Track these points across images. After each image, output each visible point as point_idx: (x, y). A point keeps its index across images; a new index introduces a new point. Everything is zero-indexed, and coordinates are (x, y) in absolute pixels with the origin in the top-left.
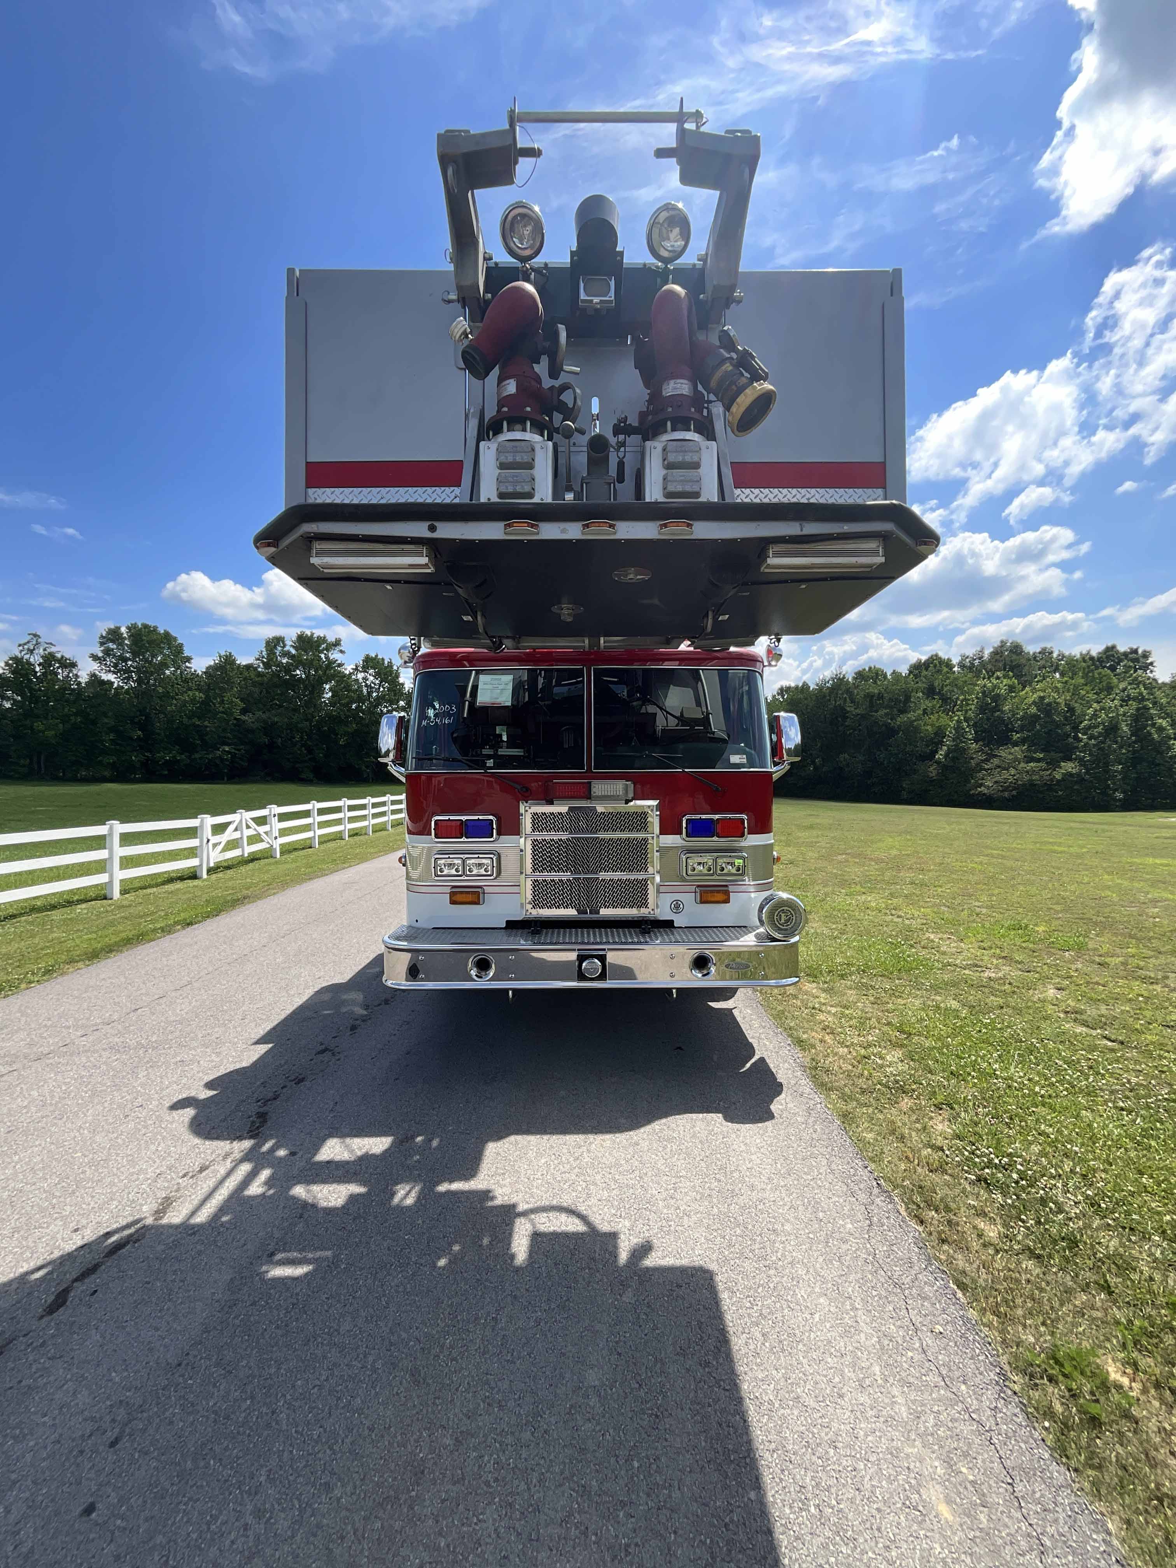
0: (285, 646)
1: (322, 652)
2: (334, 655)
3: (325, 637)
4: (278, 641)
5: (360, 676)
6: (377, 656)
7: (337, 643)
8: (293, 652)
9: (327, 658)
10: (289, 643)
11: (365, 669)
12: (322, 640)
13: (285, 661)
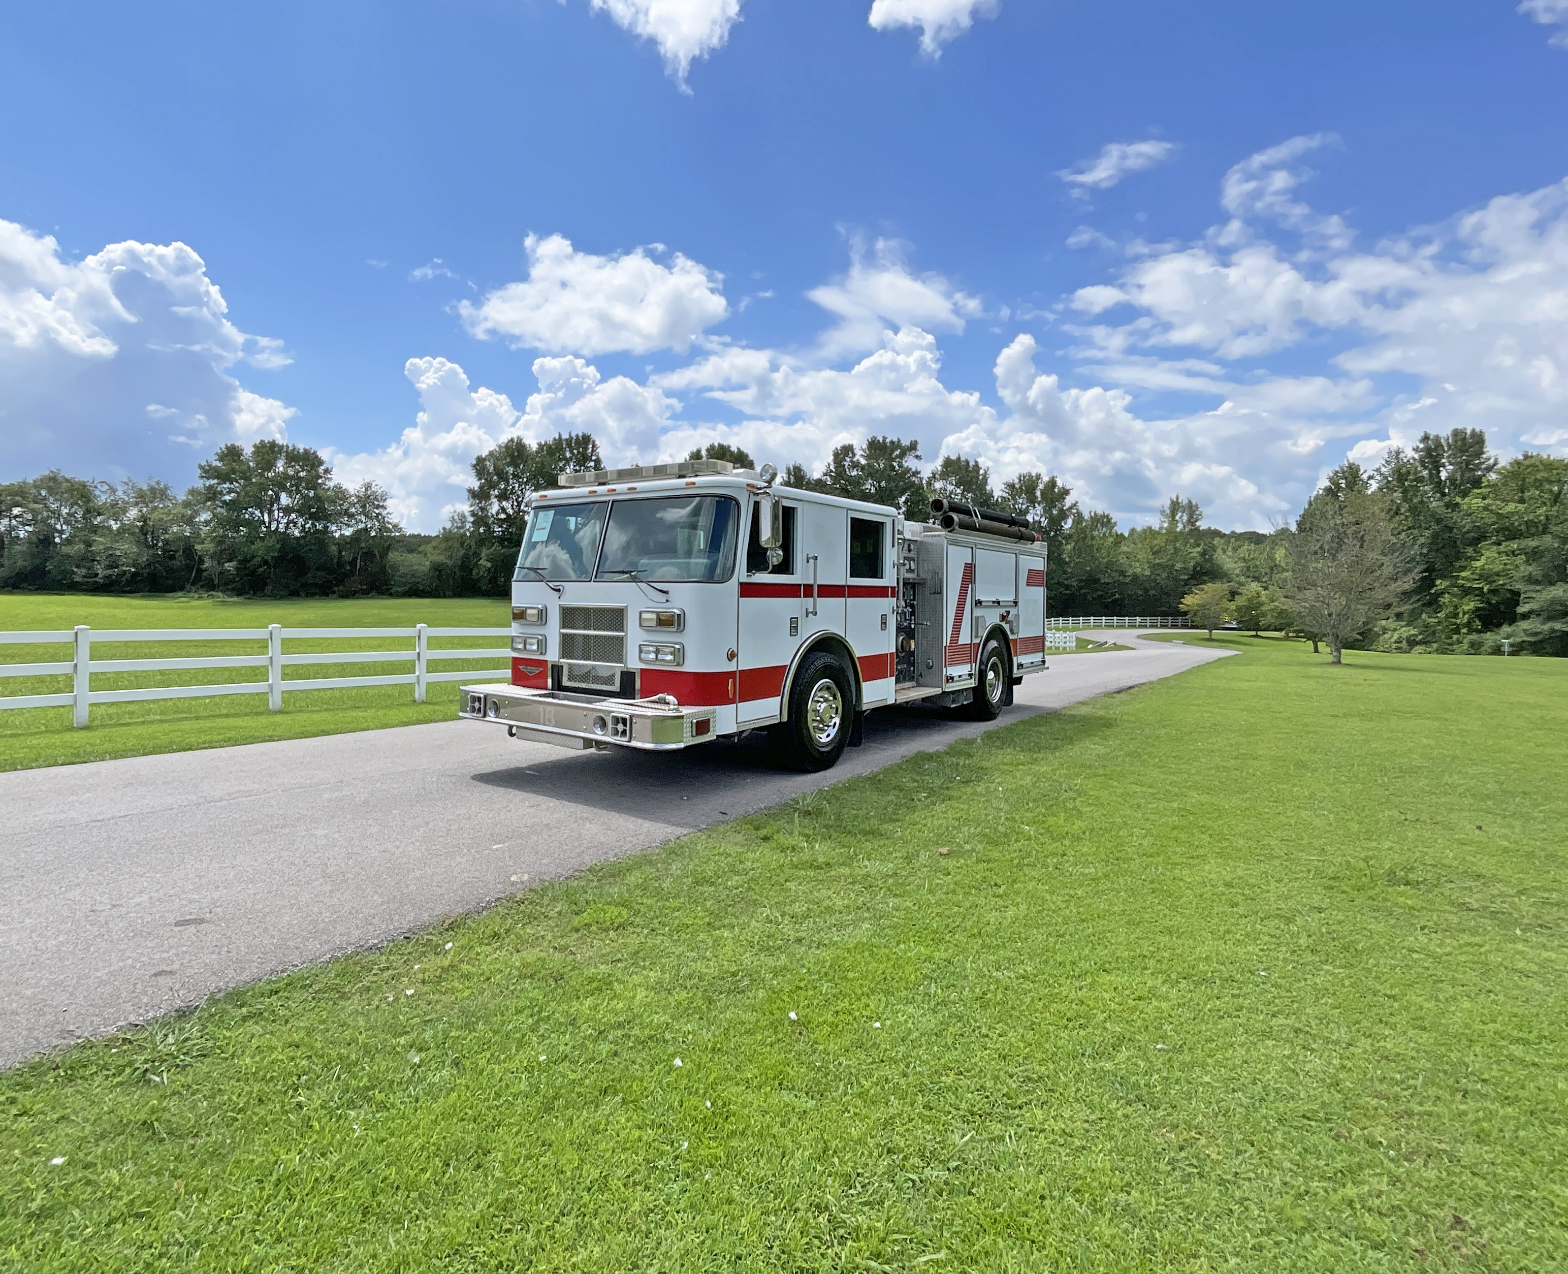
0: (854, 455)
1: (894, 460)
2: (910, 462)
3: (899, 441)
4: (847, 450)
5: (938, 485)
6: (959, 458)
7: (913, 446)
8: (863, 462)
9: (900, 466)
10: (858, 452)
11: (944, 475)
12: (895, 445)
13: (854, 473)
